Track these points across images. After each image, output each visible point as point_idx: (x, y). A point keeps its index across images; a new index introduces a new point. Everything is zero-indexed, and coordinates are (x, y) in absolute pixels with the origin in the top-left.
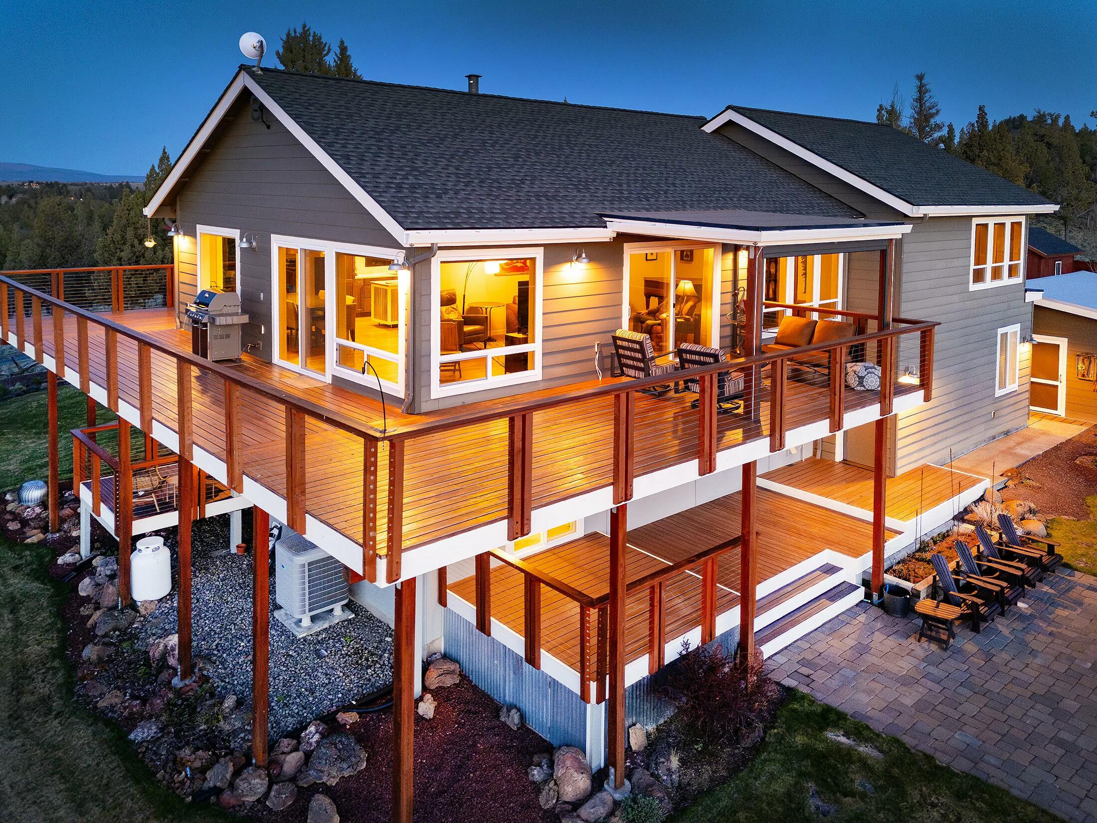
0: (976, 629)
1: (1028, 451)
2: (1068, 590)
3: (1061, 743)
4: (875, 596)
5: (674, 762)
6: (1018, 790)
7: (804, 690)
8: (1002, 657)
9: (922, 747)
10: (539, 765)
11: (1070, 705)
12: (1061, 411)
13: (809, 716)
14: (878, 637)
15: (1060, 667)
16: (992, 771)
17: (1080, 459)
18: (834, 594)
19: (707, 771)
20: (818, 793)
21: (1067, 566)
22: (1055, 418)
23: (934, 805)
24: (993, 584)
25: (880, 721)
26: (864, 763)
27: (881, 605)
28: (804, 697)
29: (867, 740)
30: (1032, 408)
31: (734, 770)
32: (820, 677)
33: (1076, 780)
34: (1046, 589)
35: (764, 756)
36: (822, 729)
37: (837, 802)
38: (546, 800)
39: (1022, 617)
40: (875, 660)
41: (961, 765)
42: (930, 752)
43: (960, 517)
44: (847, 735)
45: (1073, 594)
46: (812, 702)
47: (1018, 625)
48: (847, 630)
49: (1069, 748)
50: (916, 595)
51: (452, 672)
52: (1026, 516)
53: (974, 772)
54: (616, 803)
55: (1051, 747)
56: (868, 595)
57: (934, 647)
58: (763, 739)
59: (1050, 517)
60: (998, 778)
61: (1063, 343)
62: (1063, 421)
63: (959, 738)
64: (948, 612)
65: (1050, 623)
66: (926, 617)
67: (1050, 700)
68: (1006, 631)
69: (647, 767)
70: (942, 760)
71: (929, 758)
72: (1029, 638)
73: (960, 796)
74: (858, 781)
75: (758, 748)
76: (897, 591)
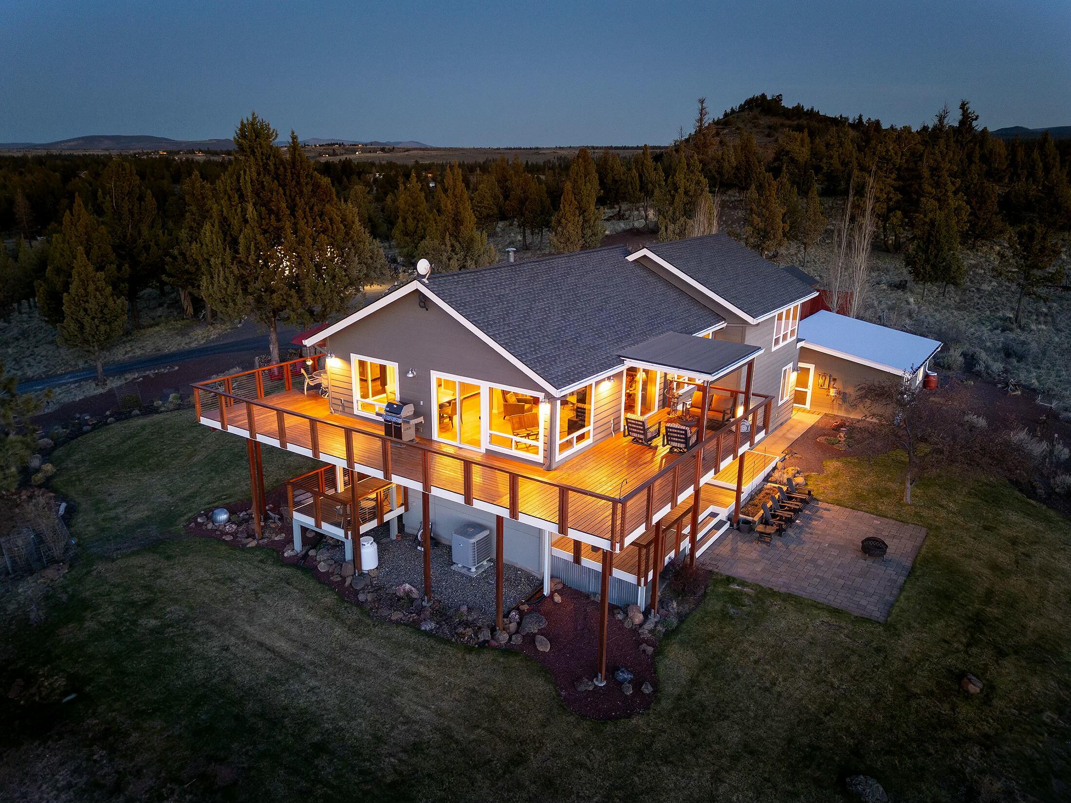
0: (780, 535)
1: (794, 435)
2: (816, 512)
3: (818, 577)
4: (735, 525)
5: (675, 604)
6: (804, 595)
7: (717, 571)
8: (792, 546)
9: (767, 586)
10: (619, 613)
11: (820, 562)
12: (808, 406)
13: (721, 580)
14: (740, 544)
15: (816, 547)
16: (795, 591)
17: (819, 438)
18: (718, 526)
19: (687, 606)
20: (733, 607)
21: (815, 499)
22: (804, 410)
23: (775, 605)
24: (787, 514)
25: (750, 579)
26: (748, 595)
27: (738, 529)
28: (717, 573)
29: (748, 586)
30: (795, 405)
31: (697, 605)
32: (720, 564)
33: (825, 589)
34: (807, 512)
35: (708, 598)
36: (728, 585)
37: (741, 609)
38: (627, 625)
39: (798, 527)
40: (741, 554)
41: (783, 590)
42: (770, 586)
43: (766, 479)
44: (738, 585)
45: (818, 514)
46: (721, 575)
47: (797, 531)
48: (726, 542)
49: (822, 579)
50: (754, 522)
51: (559, 583)
52: (796, 475)
53: (788, 592)
54: (656, 622)
55: (815, 579)
56: (731, 525)
57: (764, 546)
58: (705, 591)
59: (806, 474)
60: (797, 592)
61: (812, 367)
62: (809, 412)
63: (781, 581)
64: (770, 530)
65: (810, 528)
66: (761, 533)
67: (813, 561)
68: (792, 534)
69: (663, 608)
70: (776, 589)
71: (771, 589)
72: (802, 536)
73: (784, 600)
74: (746, 601)
75: (705, 594)
76: (746, 522)
